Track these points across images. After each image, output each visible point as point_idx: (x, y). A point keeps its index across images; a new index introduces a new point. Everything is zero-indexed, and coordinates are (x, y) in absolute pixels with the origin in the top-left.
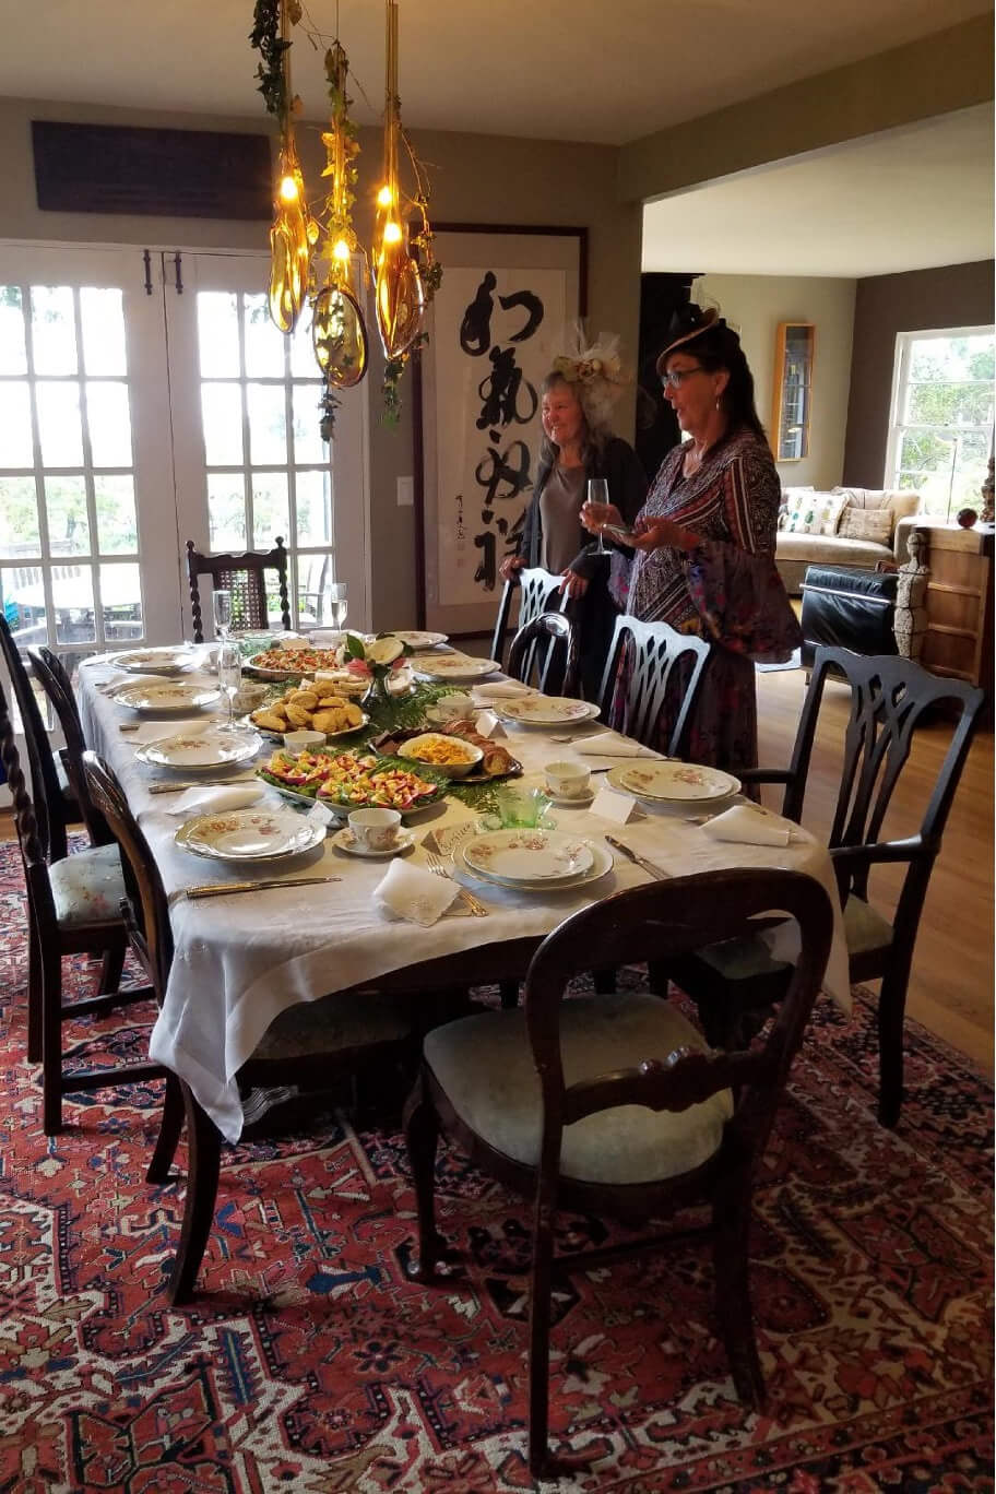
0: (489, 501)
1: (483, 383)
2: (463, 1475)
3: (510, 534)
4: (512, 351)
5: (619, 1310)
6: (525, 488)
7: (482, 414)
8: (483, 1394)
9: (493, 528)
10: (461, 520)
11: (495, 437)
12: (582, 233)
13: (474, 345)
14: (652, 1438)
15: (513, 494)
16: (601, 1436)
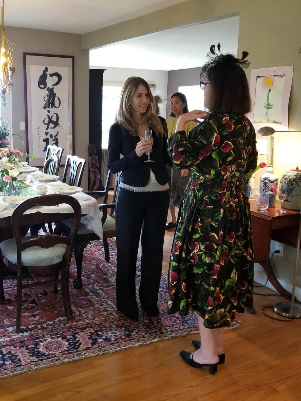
0: (47, 129)
1: (45, 96)
2: (2, 333)
3: (53, 138)
4: (53, 88)
5: (46, 306)
6: (58, 126)
7: (45, 105)
8: (11, 321)
9: (49, 137)
10: (39, 134)
11: (49, 112)
12: (72, 57)
13: (42, 86)
14: (47, 326)
15: (54, 128)
16: (36, 326)
